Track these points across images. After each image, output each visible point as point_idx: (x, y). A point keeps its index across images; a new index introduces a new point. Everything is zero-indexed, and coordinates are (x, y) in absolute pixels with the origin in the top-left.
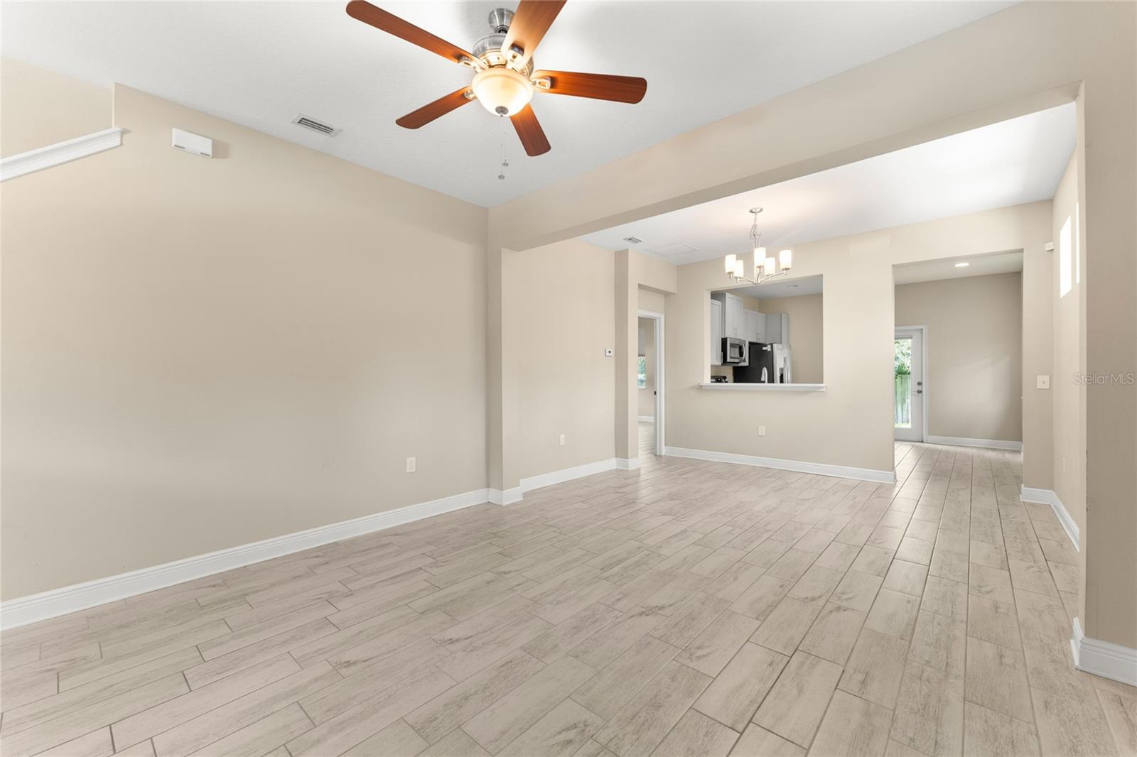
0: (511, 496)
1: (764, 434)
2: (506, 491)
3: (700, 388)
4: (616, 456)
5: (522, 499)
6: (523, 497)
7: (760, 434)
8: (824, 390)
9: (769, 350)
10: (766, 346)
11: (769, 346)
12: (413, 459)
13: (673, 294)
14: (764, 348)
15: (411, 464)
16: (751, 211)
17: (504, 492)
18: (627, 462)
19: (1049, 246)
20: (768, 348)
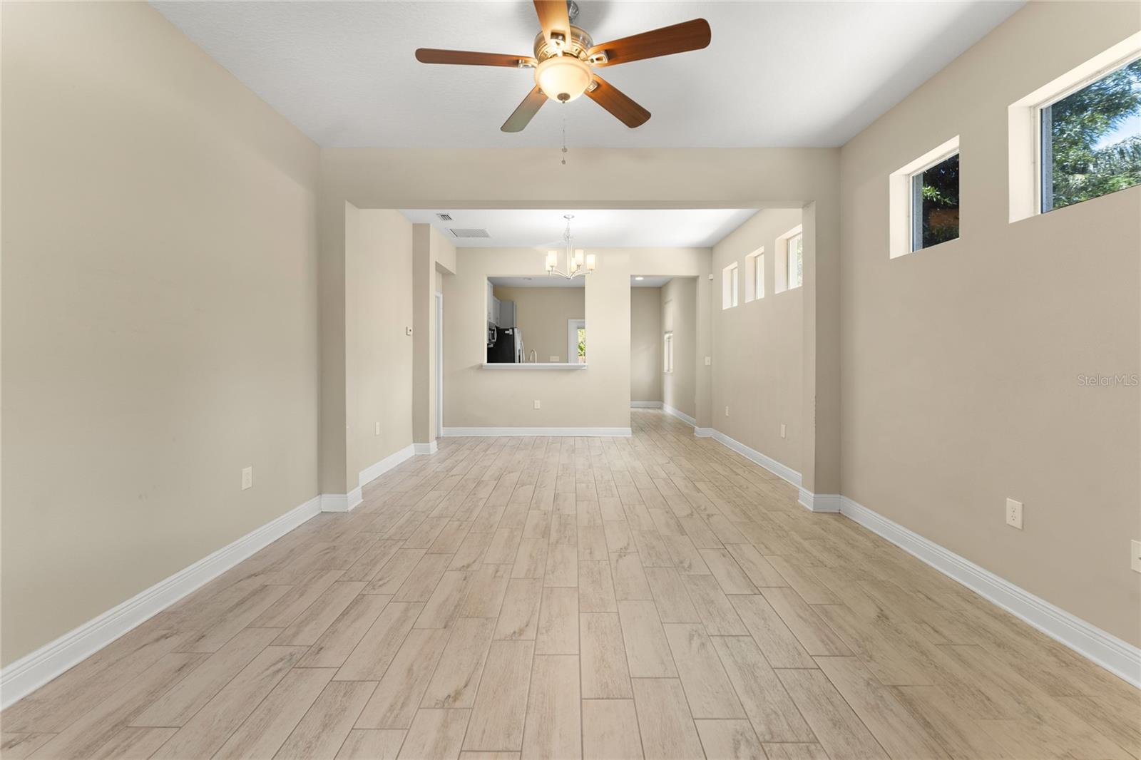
0: (354, 499)
1: (539, 407)
2: (351, 493)
3: (481, 367)
4: (414, 442)
5: (362, 500)
6: (363, 498)
7: (536, 407)
8: (585, 368)
9: (511, 333)
10: (508, 330)
11: (511, 330)
12: (250, 469)
13: (453, 274)
14: (506, 332)
15: (247, 476)
16: (565, 217)
17: (348, 495)
18: (429, 446)
19: (711, 276)
20: (510, 332)
